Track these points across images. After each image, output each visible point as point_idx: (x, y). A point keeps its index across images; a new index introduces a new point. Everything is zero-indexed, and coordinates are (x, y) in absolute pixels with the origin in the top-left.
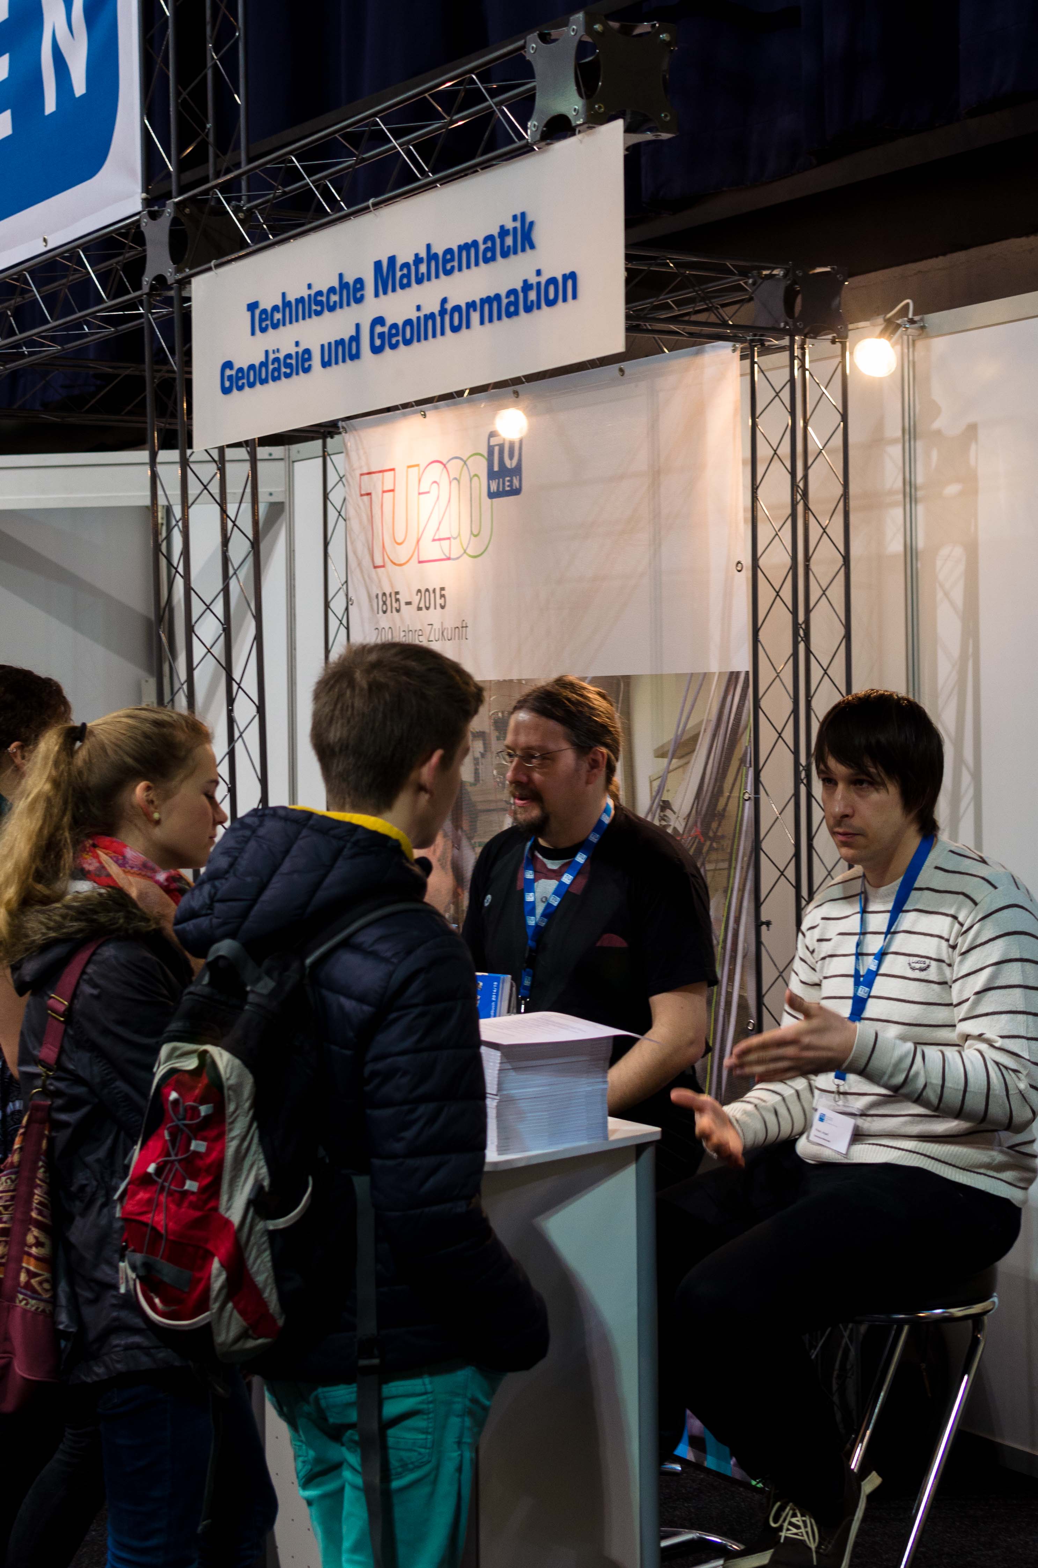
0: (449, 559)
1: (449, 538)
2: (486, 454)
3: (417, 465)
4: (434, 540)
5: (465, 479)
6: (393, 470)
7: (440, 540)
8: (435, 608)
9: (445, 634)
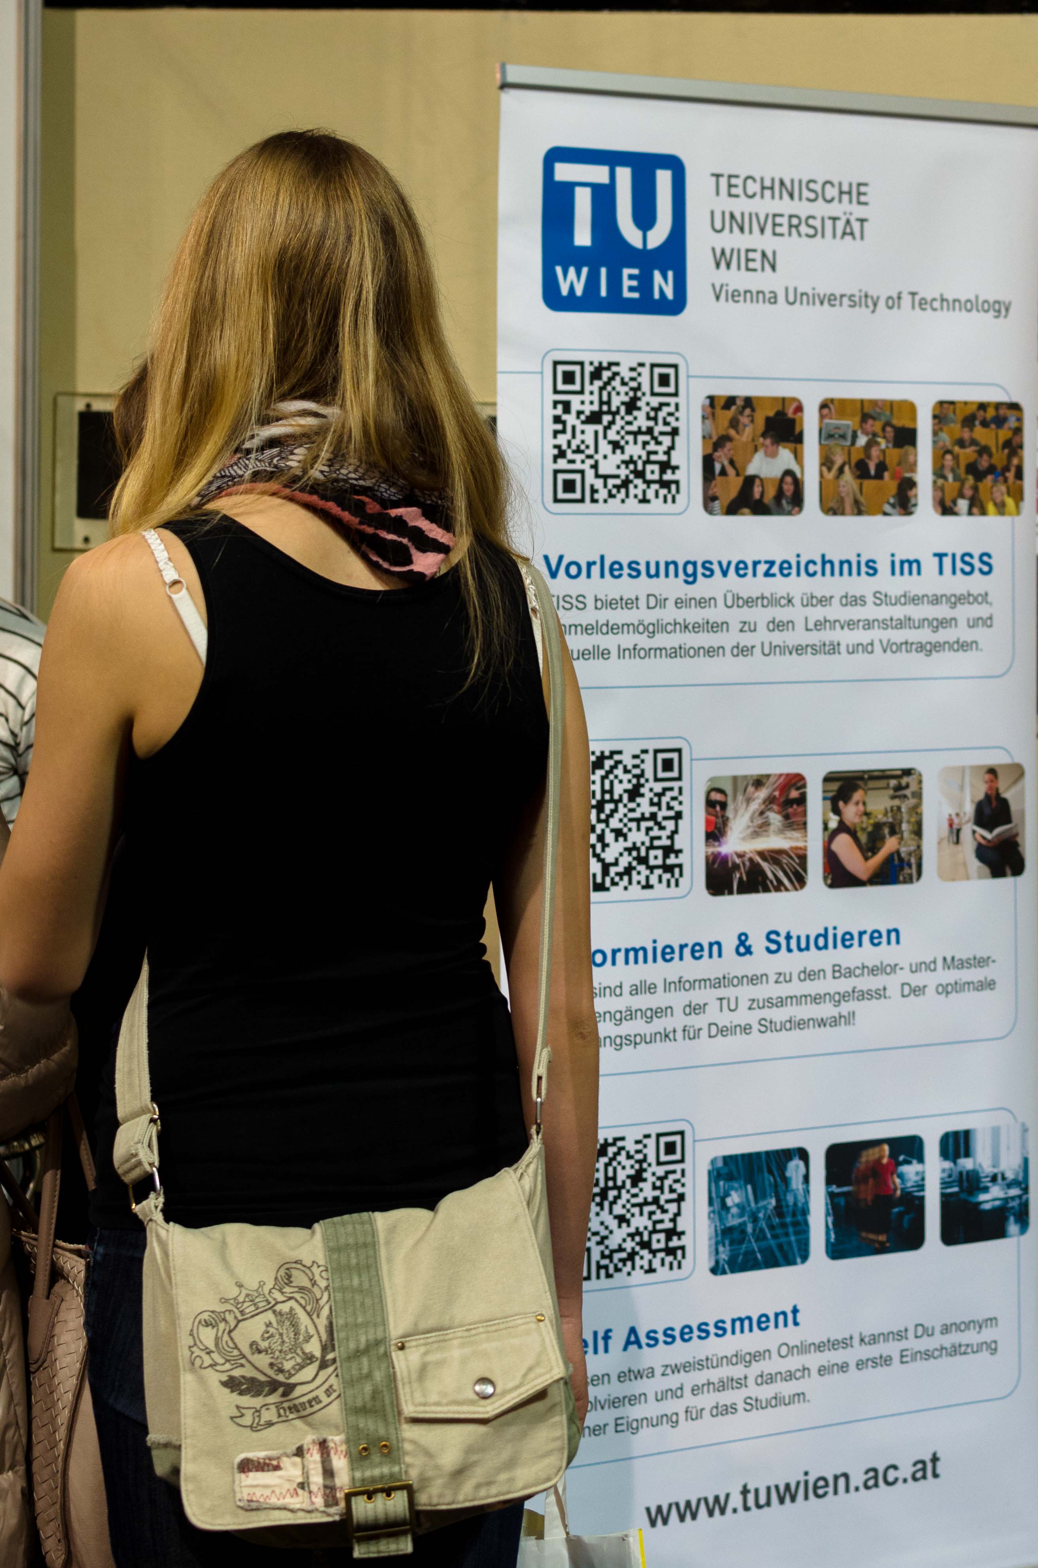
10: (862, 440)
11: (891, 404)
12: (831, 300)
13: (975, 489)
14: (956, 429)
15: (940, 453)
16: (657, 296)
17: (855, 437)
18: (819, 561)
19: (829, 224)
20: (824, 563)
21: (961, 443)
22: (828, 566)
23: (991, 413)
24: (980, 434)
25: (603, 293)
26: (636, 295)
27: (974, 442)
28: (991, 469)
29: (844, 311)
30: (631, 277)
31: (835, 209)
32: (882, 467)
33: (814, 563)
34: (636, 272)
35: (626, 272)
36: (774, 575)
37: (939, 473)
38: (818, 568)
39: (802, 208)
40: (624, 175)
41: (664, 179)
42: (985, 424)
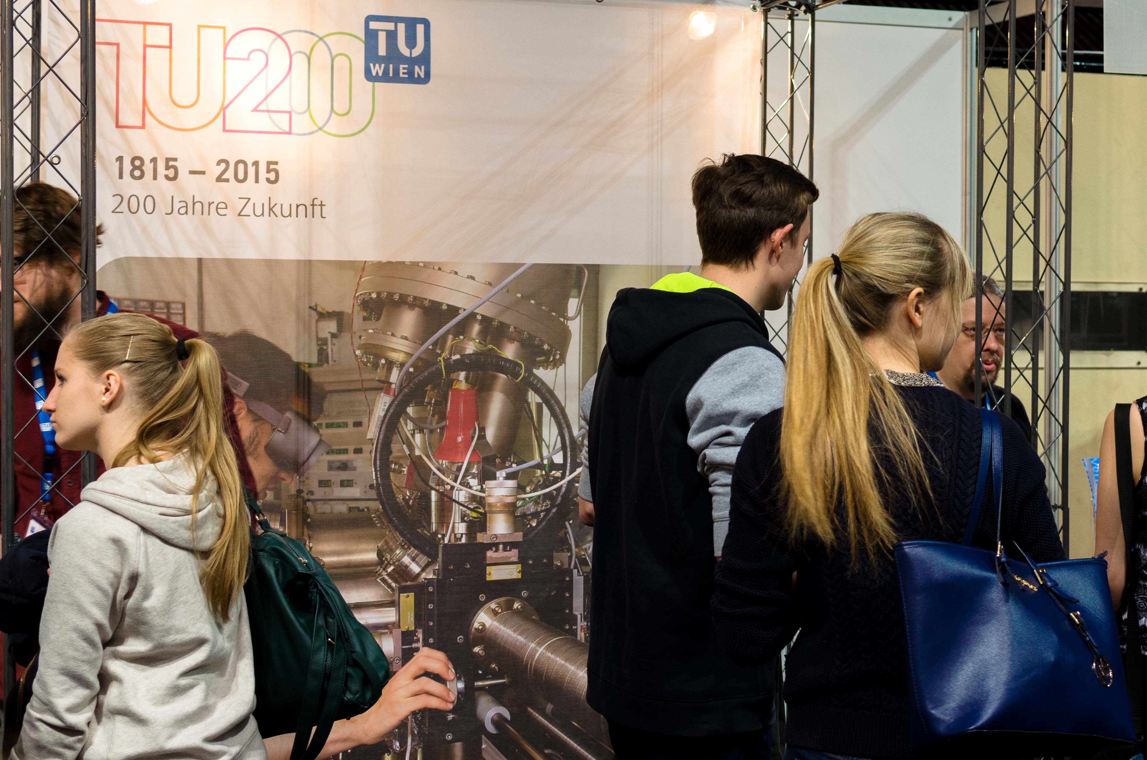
0: (290, 133)
1: (290, 113)
2: (363, 37)
3: (224, 28)
4: (255, 110)
5: (321, 56)
6: (170, 25)
7: (268, 111)
8: (257, 181)
9: (277, 210)
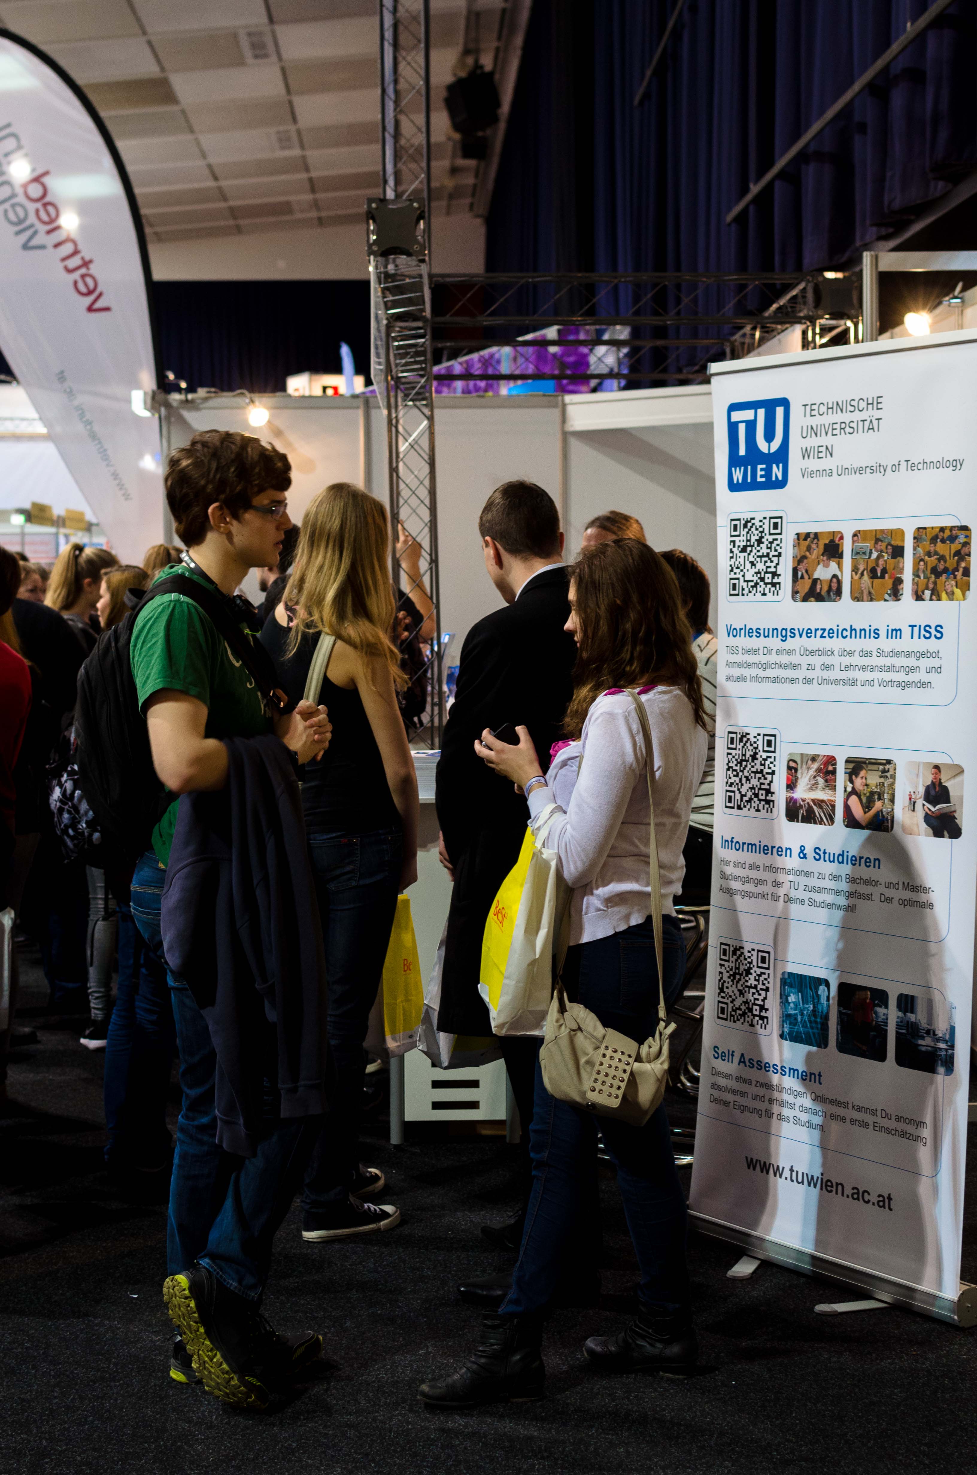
10: (875, 555)
11: (891, 531)
12: (860, 470)
13: (935, 583)
14: (926, 544)
15: (918, 561)
16: (774, 479)
17: (871, 553)
18: (849, 629)
19: (861, 424)
20: (851, 630)
21: (929, 554)
22: (853, 632)
23: (947, 533)
24: (941, 548)
25: (749, 480)
26: (763, 479)
27: (936, 553)
28: (945, 570)
29: (867, 476)
30: (762, 470)
31: (864, 415)
32: (884, 571)
33: (846, 630)
34: (764, 466)
35: (759, 467)
36: (825, 637)
37: (916, 574)
38: (848, 633)
39: (846, 417)
40: (761, 412)
41: (780, 411)
42: (943, 541)
